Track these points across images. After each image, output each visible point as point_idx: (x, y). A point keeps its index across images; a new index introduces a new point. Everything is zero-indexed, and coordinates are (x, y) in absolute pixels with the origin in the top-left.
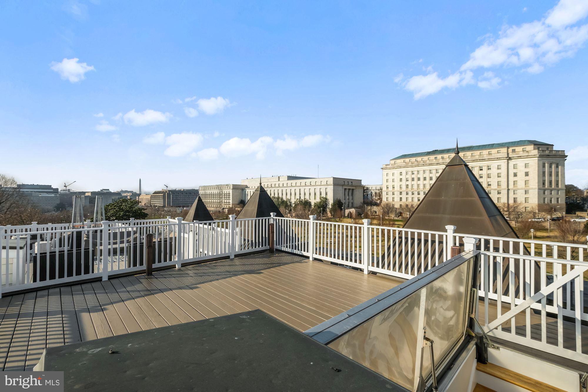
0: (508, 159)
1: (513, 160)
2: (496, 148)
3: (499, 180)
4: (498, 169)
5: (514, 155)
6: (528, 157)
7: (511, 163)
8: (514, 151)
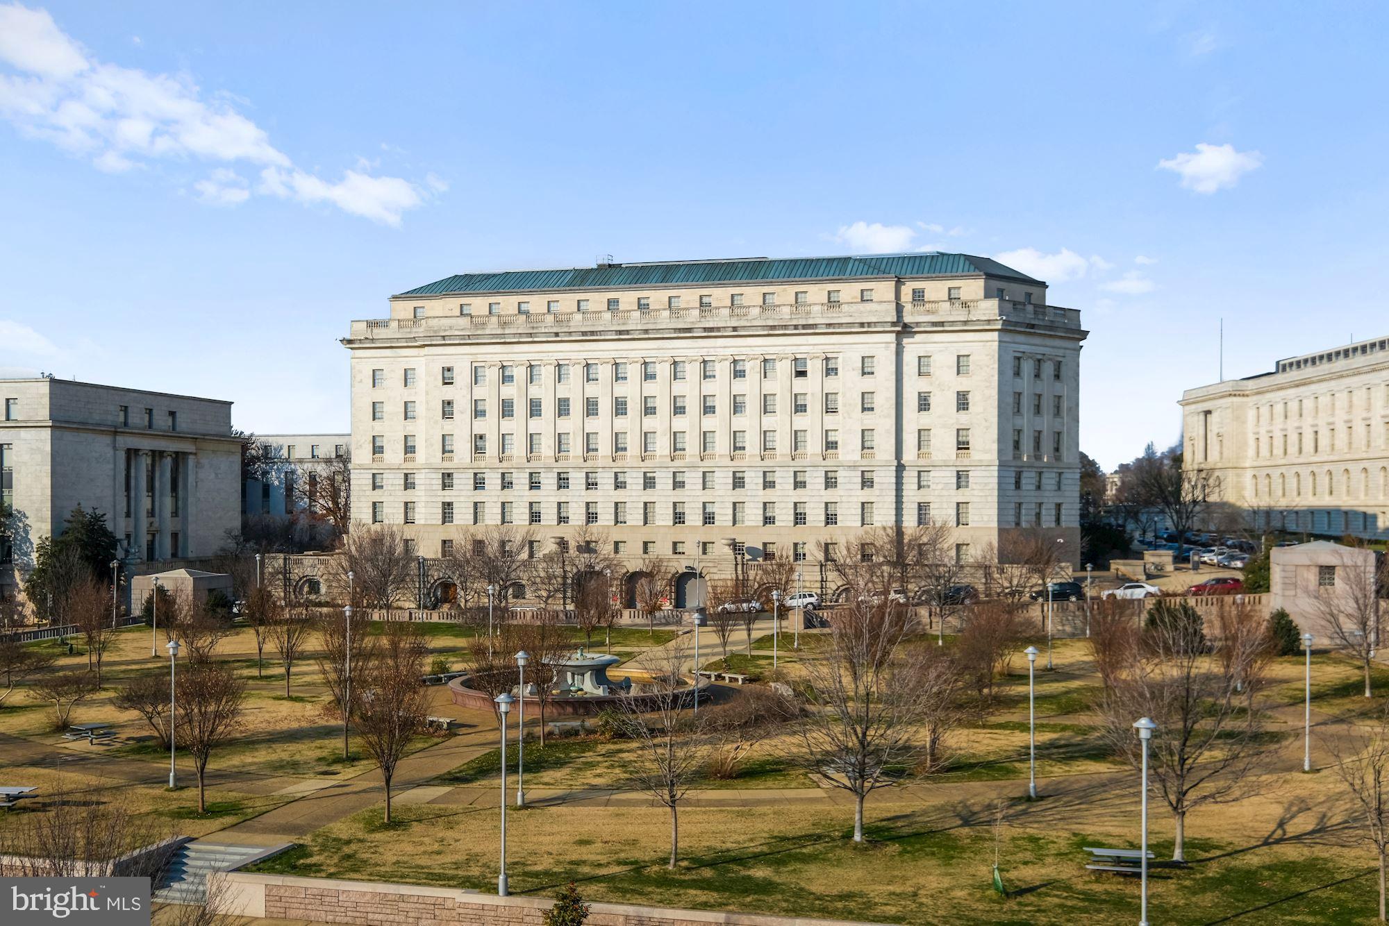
0: (898, 333)
1: (918, 337)
2: (856, 280)
3: (865, 422)
4: (864, 374)
5: (919, 314)
6: (966, 327)
7: (914, 347)
8: (918, 296)
